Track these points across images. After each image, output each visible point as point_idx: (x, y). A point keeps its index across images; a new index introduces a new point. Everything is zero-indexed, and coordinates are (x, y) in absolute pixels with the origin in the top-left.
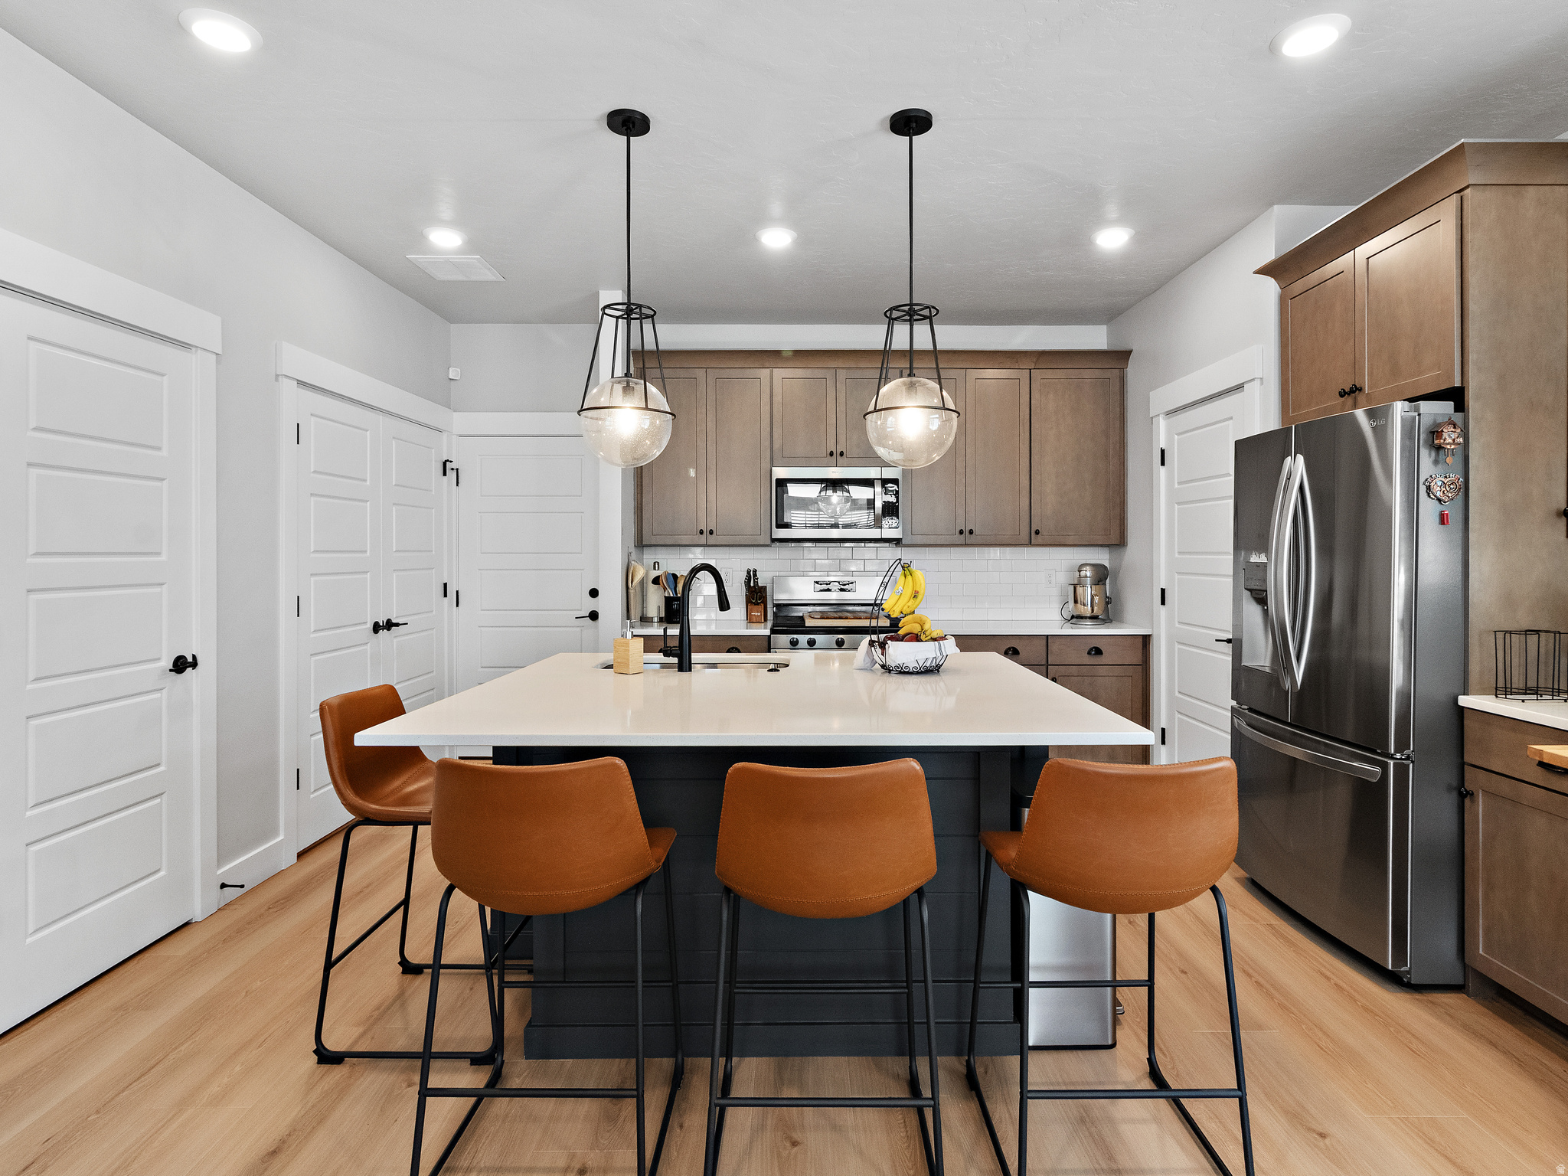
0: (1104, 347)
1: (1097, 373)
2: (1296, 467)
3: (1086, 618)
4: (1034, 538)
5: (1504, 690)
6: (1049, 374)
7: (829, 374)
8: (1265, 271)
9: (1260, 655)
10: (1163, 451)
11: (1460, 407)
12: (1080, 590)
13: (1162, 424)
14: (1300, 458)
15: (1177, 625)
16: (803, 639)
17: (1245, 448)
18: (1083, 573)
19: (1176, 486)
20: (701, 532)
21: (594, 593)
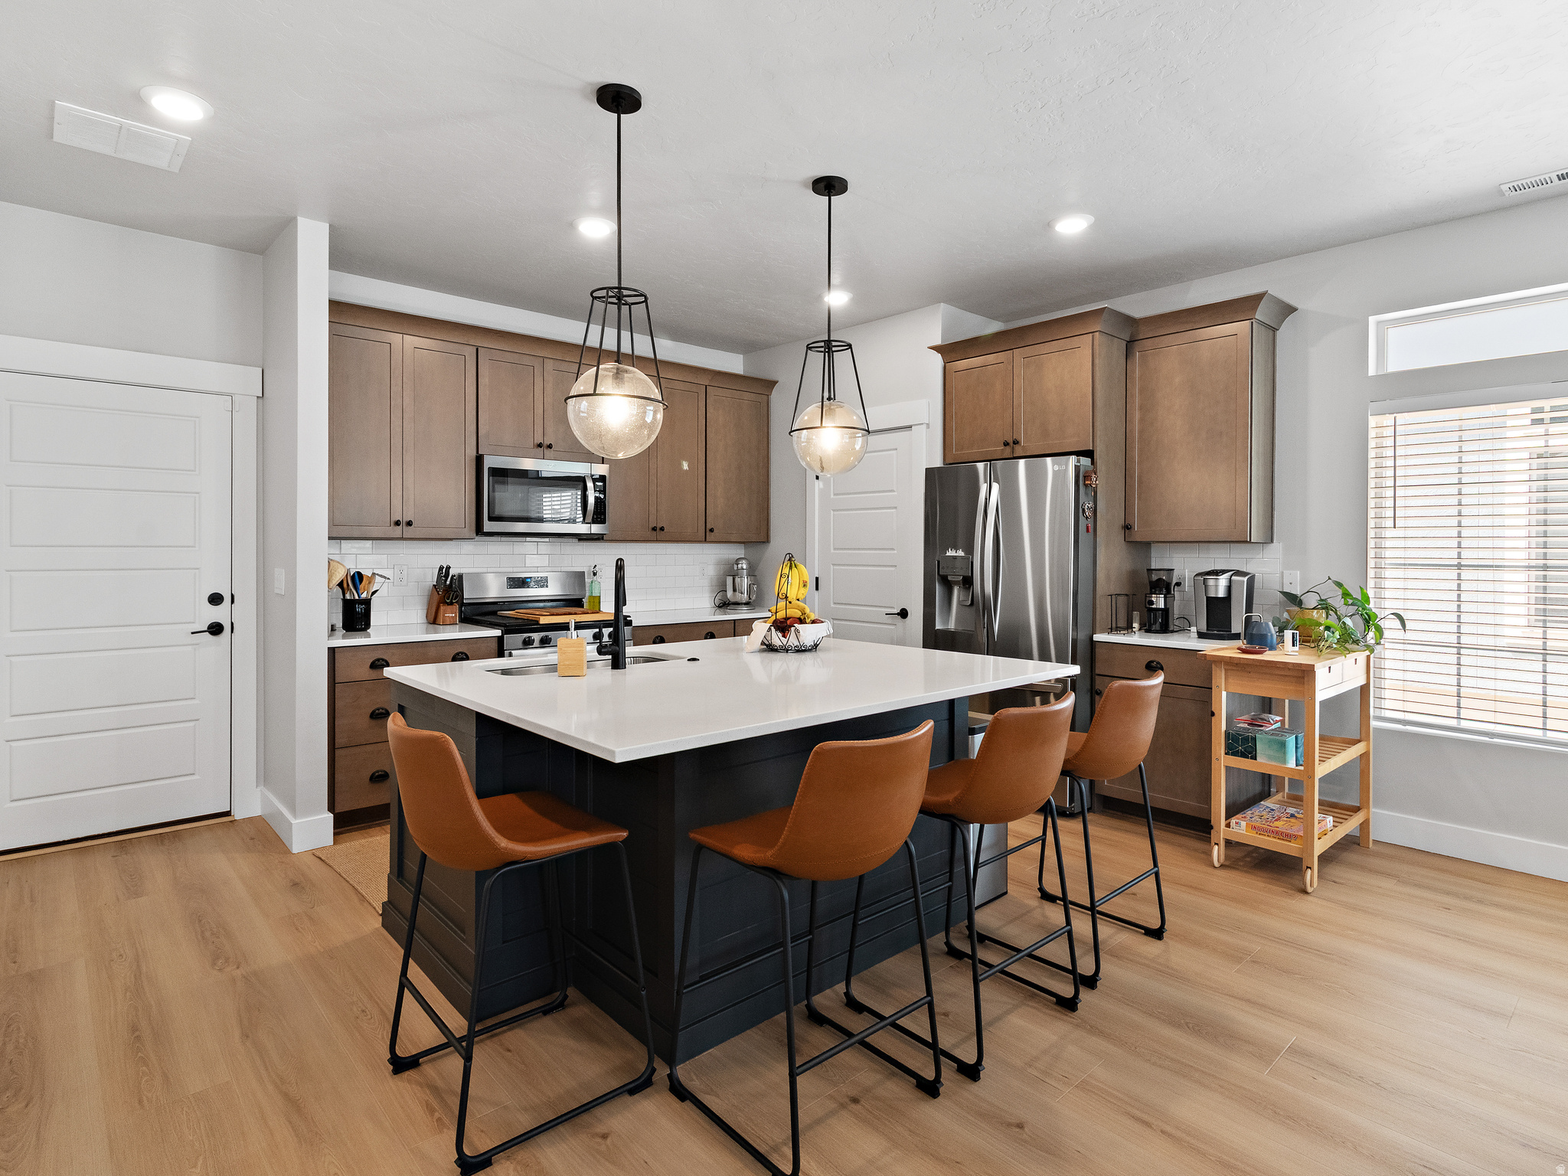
1: (752, 396)
3: (742, 604)
4: (707, 535)
5: (1111, 630)
6: (720, 392)
7: (537, 363)
8: (935, 348)
11: (1094, 463)
12: (738, 580)
14: (996, 486)
15: (832, 605)
16: (536, 637)
18: (740, 566)
19: (832, 496)
20: (397, 523)
21: (215, 599)
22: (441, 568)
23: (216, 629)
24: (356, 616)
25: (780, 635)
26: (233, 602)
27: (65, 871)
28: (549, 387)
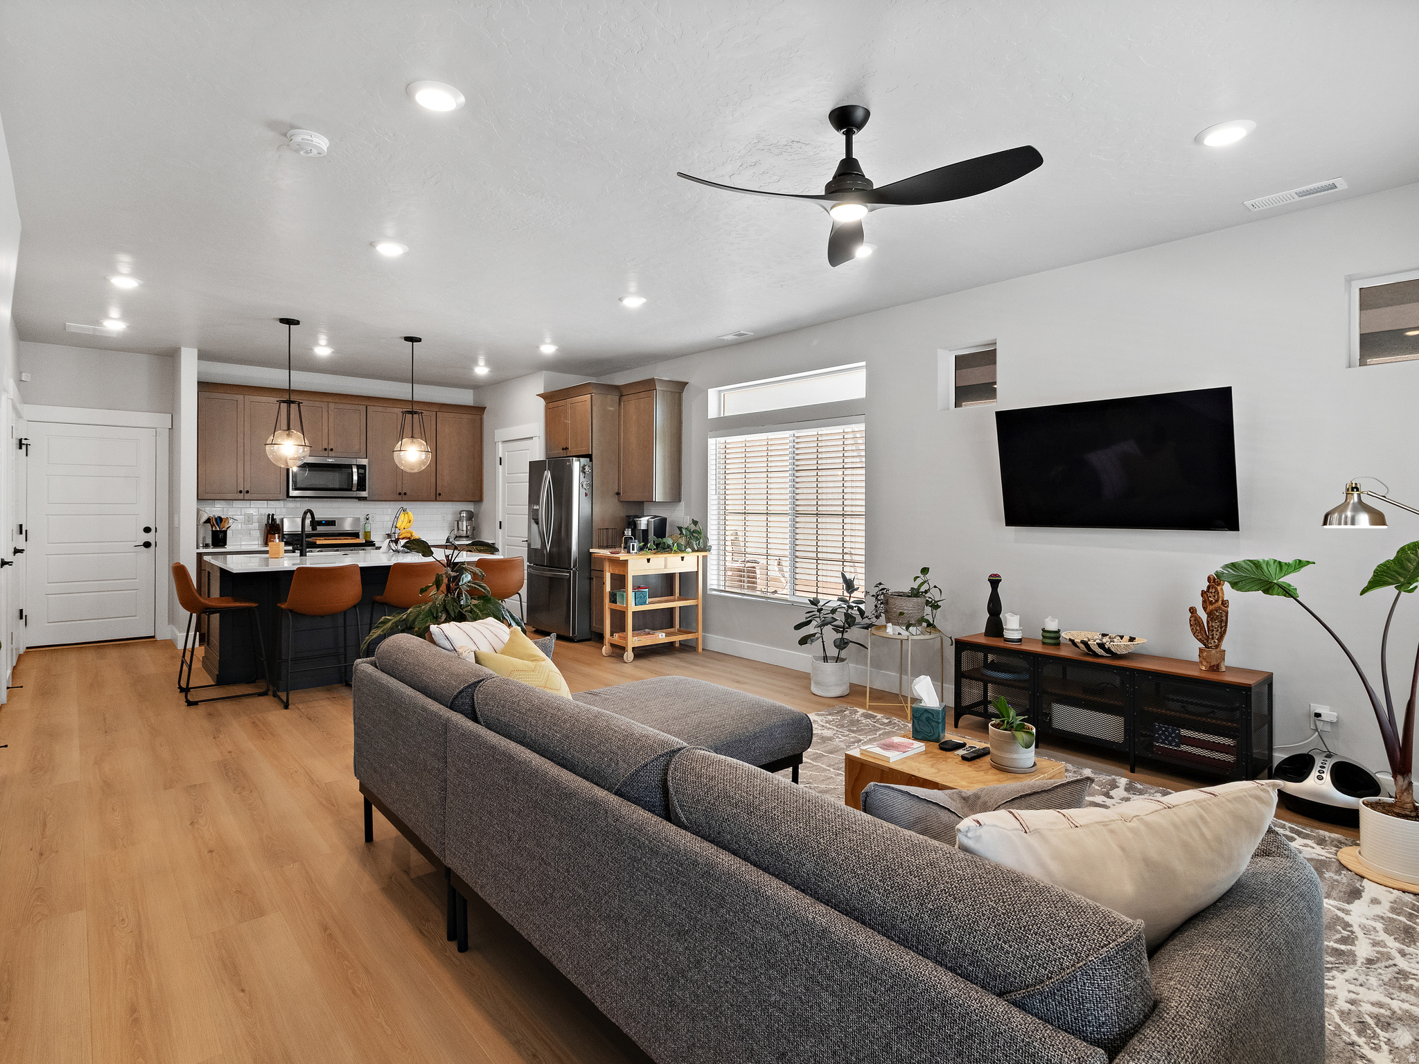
0: (472, 405)
1: (470, 416)
2: (548, 475)
3: (463, 537)
4: (437, 496)
5: (600, 547)
6: (446, 415)
7: (324, 405)
8: (540, 395)
9: (537, 545)
10: (501, 458)
11: (591, 460)
12: (460, 523)
13: (500, 446)
14: (549, 472)
15: (506, 537)
17: (533, 465)
18: (462, 515)
19: (506, 474)
20: (241, 492)
21: (147, 530)
22: (269, 515)
23: (147, 545)
24: (219, 539)
25: (394, 544)
26: (156, 531)
27: (72, 658)
28: (331, 420)
